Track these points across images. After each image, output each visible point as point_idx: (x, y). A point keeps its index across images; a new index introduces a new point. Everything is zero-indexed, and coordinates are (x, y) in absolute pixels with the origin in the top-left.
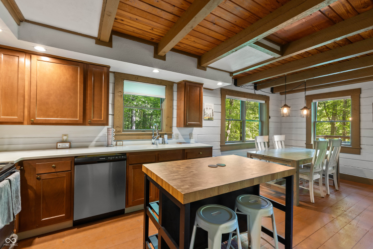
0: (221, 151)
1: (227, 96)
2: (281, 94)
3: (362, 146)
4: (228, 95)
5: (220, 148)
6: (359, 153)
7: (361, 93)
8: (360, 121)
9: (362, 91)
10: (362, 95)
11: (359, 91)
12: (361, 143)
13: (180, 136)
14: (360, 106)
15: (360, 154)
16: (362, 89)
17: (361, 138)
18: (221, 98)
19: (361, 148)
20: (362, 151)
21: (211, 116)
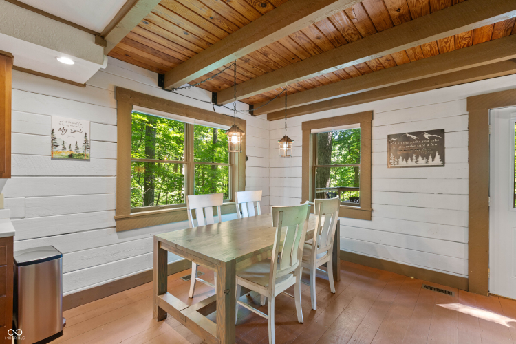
0: (118, 231)
1: (134, 106)
2: (271, 117)
3: (374, 207)
4: (140, 104)
5: (114, 224)
6: (370, 218)
7: (373, 119)
8: (371, 165)
9: (375, 116)
10: (375, 123)
11: (370, 114)
12: (373, 202)
14: (371, 140)
15: (371, 220)
16: (374, 112)
17: (373, 193)
18: (117, 109)
19: (372, 210)
20: (373, 214)
21: (81, 151)
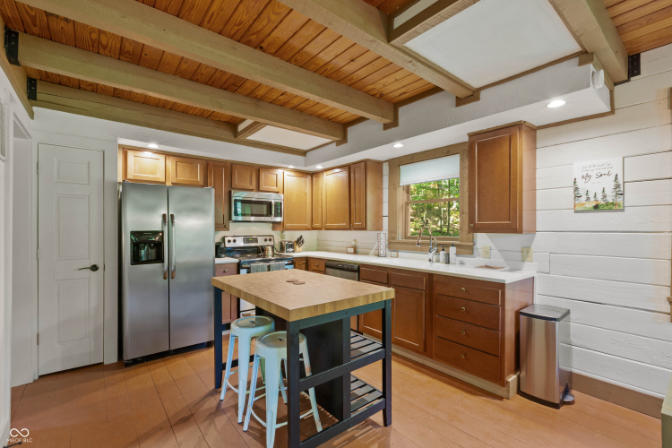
5: (668, 307)
13: (495, 252)
21: (610, 199)
